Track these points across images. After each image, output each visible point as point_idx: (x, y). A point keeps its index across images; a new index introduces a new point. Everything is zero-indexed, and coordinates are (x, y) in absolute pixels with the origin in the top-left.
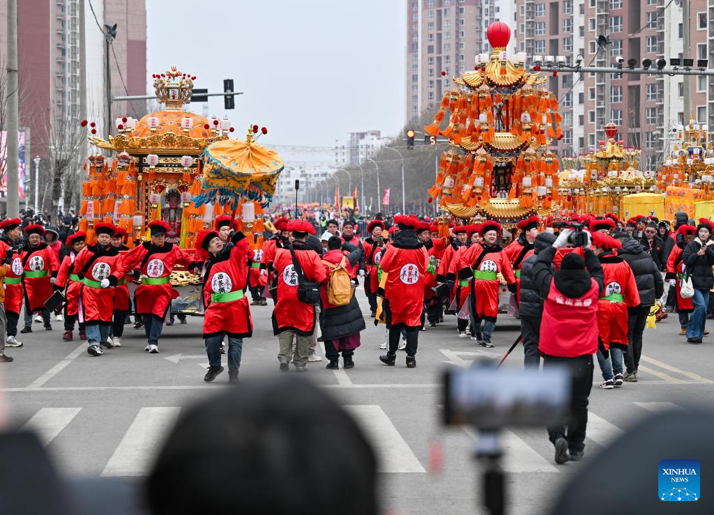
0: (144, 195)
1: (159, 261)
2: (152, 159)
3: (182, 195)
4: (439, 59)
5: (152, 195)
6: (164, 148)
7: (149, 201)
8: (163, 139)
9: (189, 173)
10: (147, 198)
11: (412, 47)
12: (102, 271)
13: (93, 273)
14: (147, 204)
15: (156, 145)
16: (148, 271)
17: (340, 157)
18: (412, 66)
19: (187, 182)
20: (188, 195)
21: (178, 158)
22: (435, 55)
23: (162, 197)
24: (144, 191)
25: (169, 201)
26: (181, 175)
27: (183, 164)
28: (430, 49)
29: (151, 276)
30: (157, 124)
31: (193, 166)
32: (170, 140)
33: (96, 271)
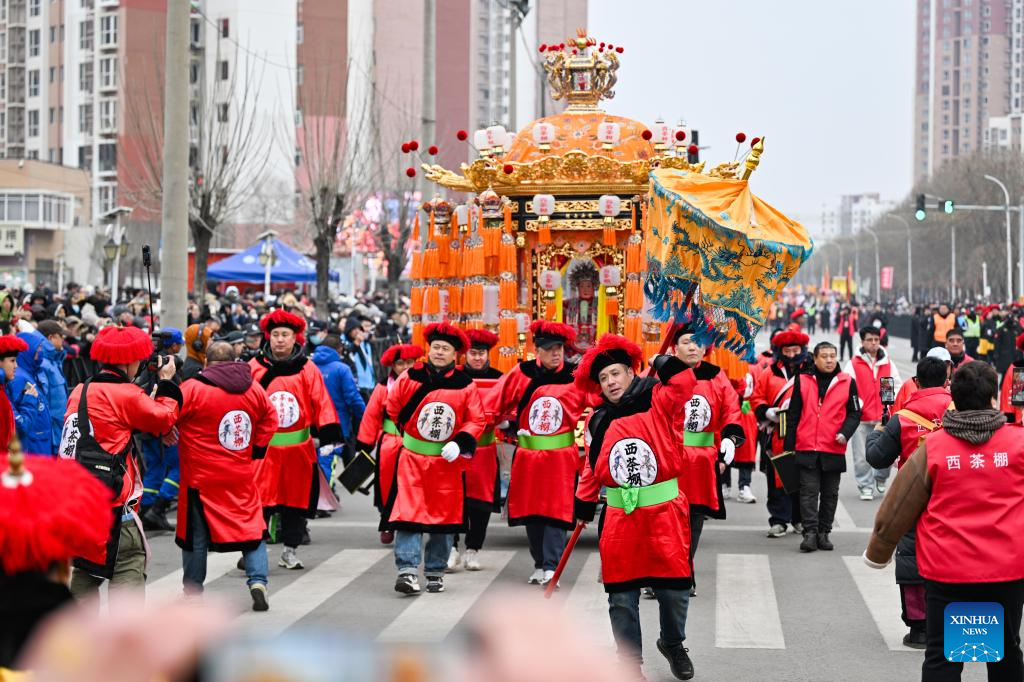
0: (529, 276)
1: (553, 401)
2: (543, 204)
3: (602, 272)
4: (957, 103)
5: (544, 273)
6: (566, 181)
7: (538, 285)
8: (562, 165)
9: (613, 229)
10: (535, 279)
11: (922, 87)
12: (437, 421)
13: (419, 425)
14: (535, 292)
15: (549, 175)
16: (531, 421)
17: (828, 227)
18: (921, 111)
19: (610, 247)
20: (612, 273)
21: (592, 202)
22: (951, 98)
23: (564, 277)
24: (529, 267)
25: (578, 284)
26: (599, 233)
27: (602, 213)
28: (945, 91)
29: (537, 431)
30: (551, 135)
31: (622, 215)
32: (575, 166)
33: (424, 420)
